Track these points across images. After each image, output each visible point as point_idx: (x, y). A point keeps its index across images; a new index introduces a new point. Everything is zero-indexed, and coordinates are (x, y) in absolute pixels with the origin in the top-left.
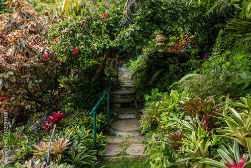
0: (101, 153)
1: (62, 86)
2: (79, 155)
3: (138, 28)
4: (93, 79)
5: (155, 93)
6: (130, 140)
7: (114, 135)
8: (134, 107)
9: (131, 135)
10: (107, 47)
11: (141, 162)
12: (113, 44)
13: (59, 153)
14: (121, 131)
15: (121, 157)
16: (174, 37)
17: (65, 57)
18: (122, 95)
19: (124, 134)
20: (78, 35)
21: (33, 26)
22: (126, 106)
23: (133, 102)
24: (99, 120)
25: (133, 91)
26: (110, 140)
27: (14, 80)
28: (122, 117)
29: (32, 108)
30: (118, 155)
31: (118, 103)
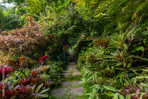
0: (62, 74)
1: (46, 55)
2: (53, 74)
3: (76, 27)
4: (58, 49)
5: (83, 52)
6: (74, 71)
7: (67, 70)
8: (74, 61)
9: (74, 69)
10: (64, 33)
11: (78, 77)
12: (66, 32)
13: (44, 71)
14: (70, 68)
15: (70, 76)
16: (88, 37)
17: (48, 38)
18: (69, 57)
19: (71, 69)
20: (53, 29)
21: (35, 28)
22: (71, 61)
23: (74, 60)
24: (61, 63)
25: (74, 56)
26: (65, 71)
27: (27, 47)
28: (70, 64)
29: (34, 63)
30: (69, 75)
31: (68, 60)
